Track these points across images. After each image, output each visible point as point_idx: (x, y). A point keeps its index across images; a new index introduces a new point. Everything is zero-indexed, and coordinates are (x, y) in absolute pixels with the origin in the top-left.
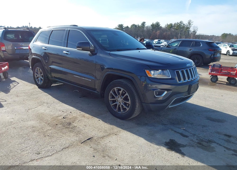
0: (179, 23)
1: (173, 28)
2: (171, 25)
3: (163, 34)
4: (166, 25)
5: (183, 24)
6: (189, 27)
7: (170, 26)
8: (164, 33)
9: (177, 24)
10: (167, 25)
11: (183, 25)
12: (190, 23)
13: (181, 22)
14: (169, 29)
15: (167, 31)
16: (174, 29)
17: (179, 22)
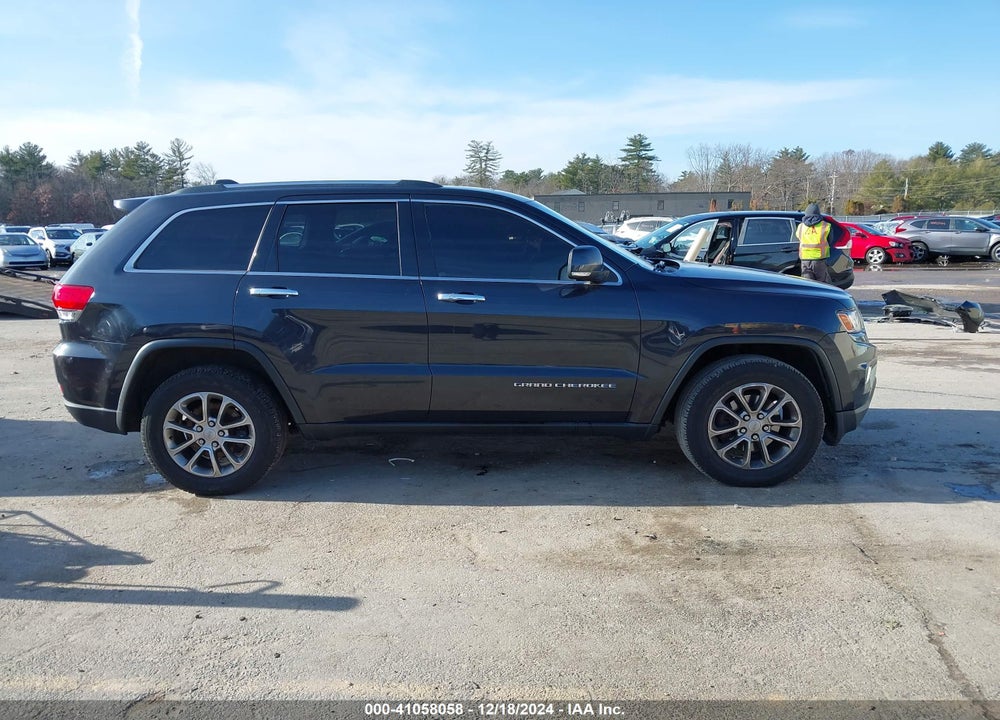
0: (132, 152)
1: (111, 173)
2: (99, 156)
3: (69, 197)
4: (74, 160)
5: (153, 156)
6: (181, 168)
7: (99, 164)
8: (76, 195)
9: (127, 156)
10: (80, 160)
11: (150, 159)
12: (180, 153)
13: (141, 147)
14: (94, 177)
15: (84, 184)
16: (118, 175)
17: (132, 146)
